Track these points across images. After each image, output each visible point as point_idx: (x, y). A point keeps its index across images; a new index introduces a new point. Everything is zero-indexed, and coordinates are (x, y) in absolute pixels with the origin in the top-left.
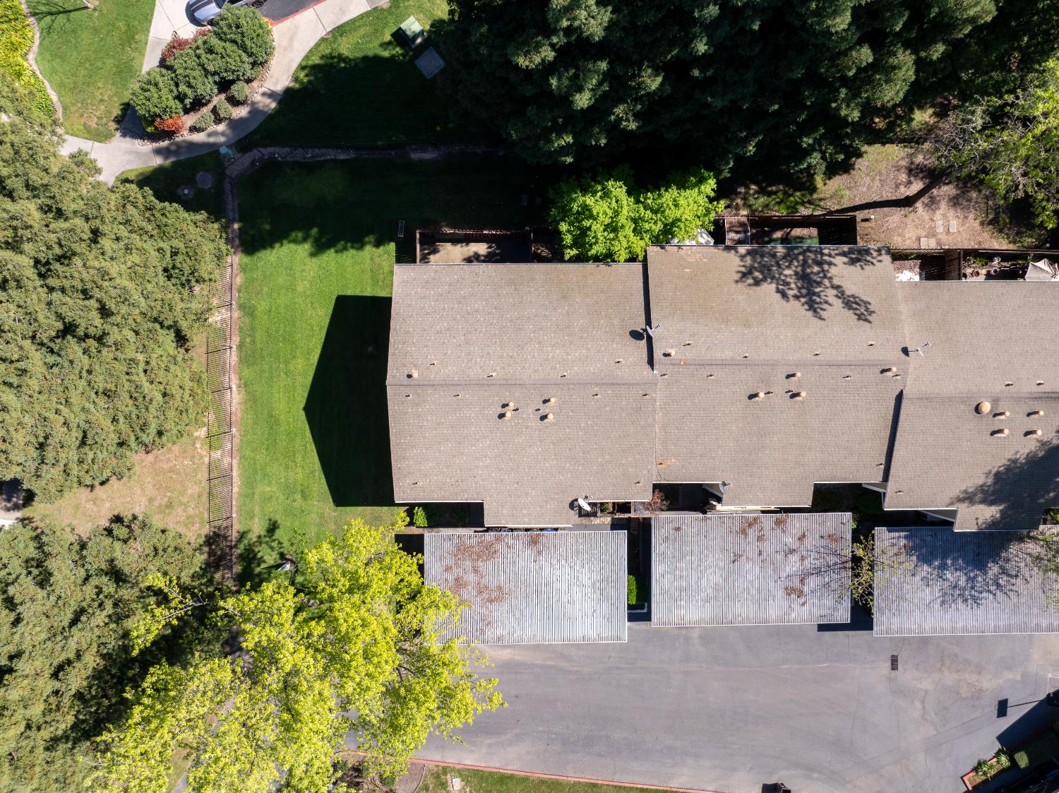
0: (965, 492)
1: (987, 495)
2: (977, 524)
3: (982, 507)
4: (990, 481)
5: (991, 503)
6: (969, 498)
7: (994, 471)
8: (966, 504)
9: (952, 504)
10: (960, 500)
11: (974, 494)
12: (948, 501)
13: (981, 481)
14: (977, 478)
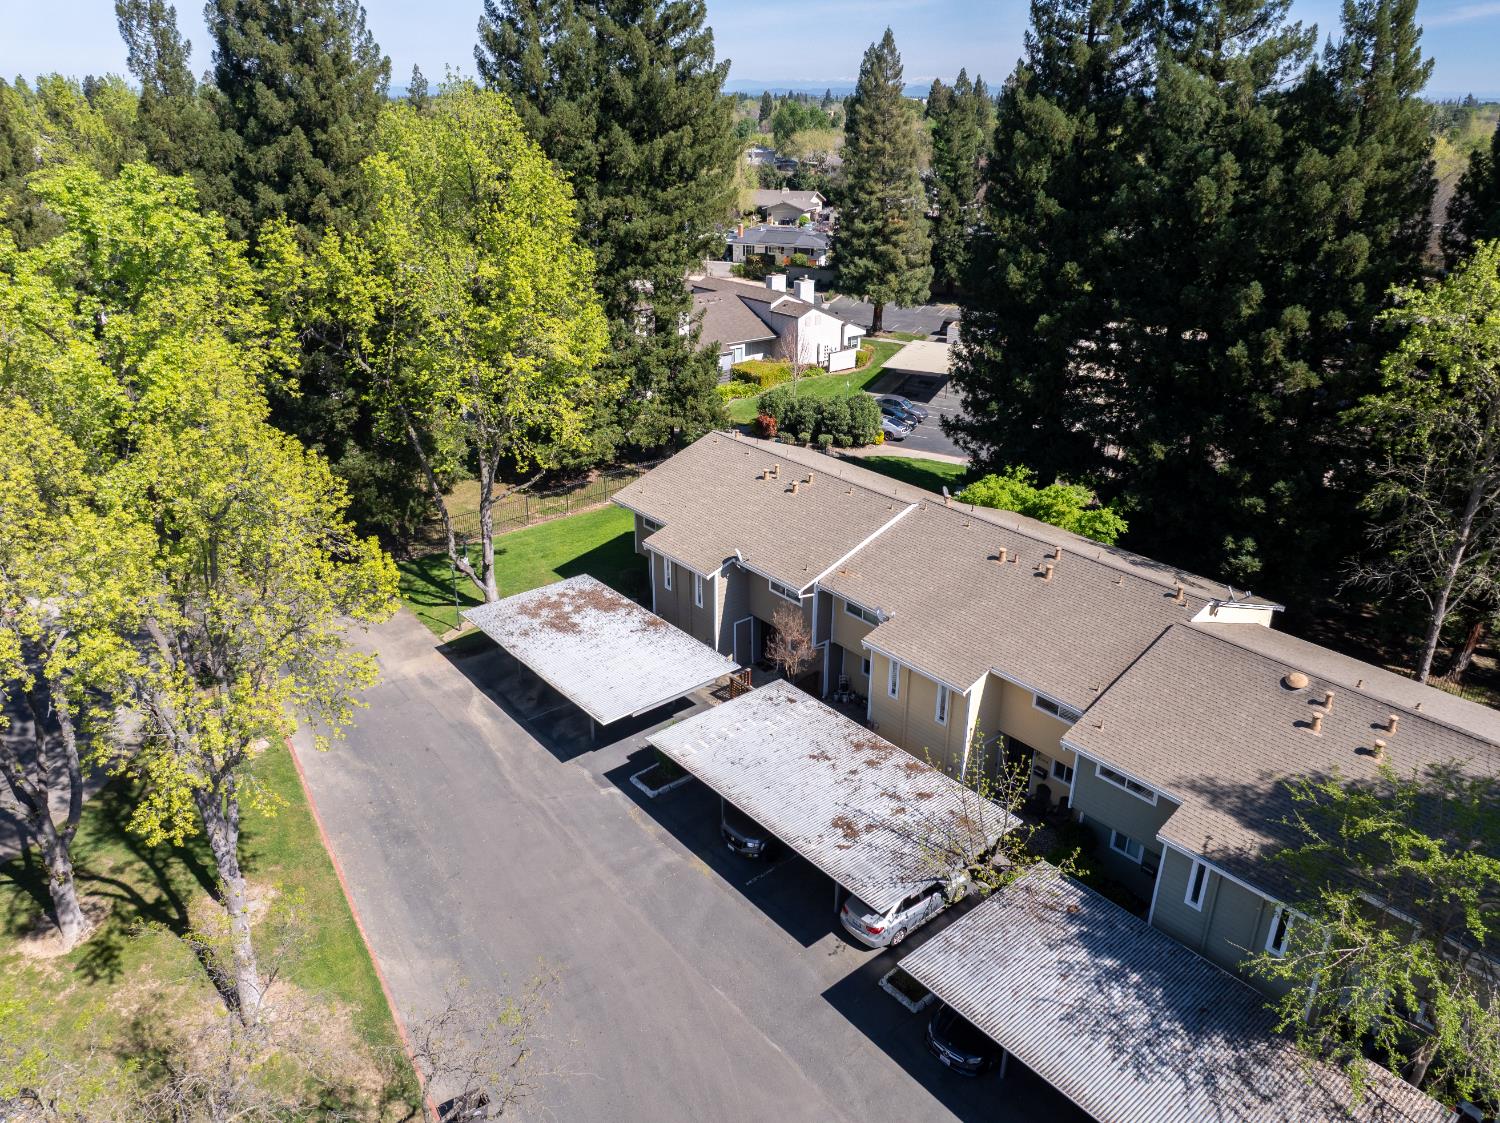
0: (1210, 780)
1: (1250, 808)
2: (1205, 846)
3: (1230, 822)
4: (1265, 787)
5: (1251, 824)
6: (1215, 794)
7: (1279, 776)
8: (1202, 800)
9: (1177, 786)
10: (1193, 787)
11: (1227, 794)
12: (1171, 777)
13: (1249, 777)
14: (1245, 771)
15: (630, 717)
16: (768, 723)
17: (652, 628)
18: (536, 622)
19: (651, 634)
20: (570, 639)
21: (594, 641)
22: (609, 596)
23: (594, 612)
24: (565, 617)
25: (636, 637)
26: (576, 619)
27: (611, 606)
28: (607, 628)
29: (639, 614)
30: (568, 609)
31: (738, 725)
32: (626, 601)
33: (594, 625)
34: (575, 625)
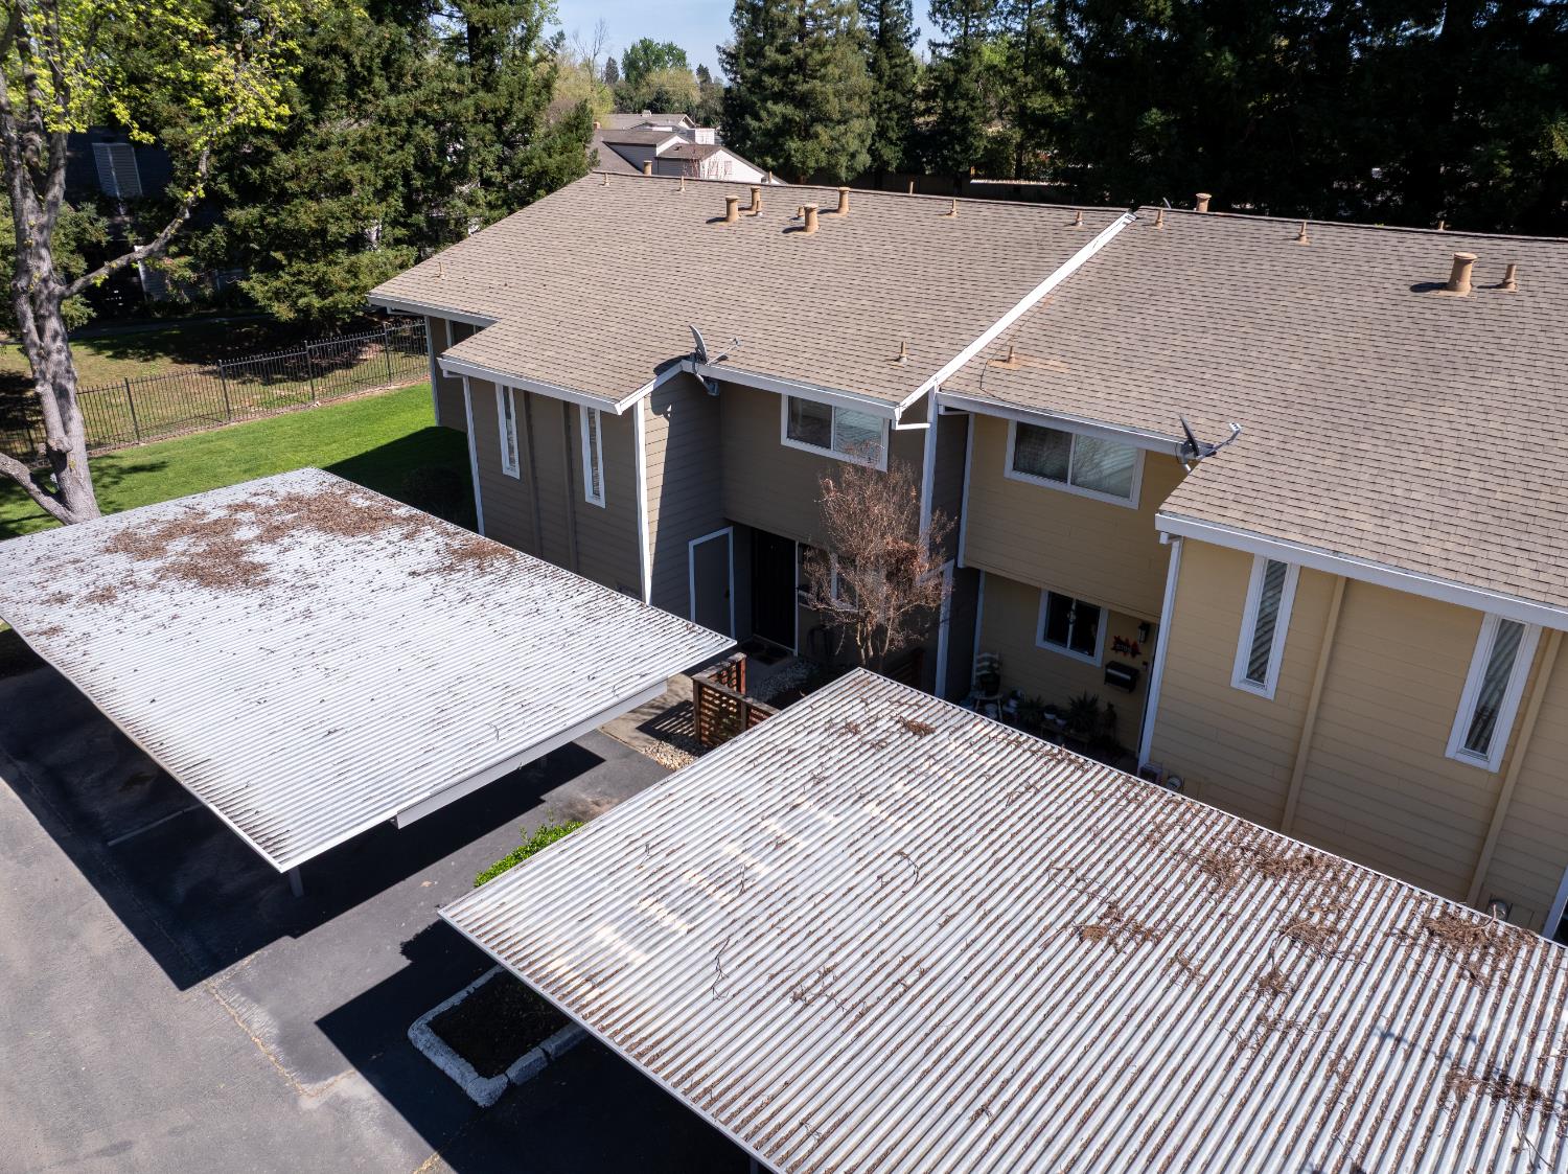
15: (388, 826)
16: (872, 809)
17: (469, 563)
18: (145, 570)
19: (468, 578)
20: (235, 603)
21: (300, 605)
22: (362, 503)
23: (315, 539)
24: (234, 553)
25: (423, 587)
26: (264, 554)
27: (365, 524)
28: (344, 570)
29: (435, 537)
30: (244, 533)
31: (775, 826)
32: (404, 510)
33: (310, 565)
34: (256, 568)
